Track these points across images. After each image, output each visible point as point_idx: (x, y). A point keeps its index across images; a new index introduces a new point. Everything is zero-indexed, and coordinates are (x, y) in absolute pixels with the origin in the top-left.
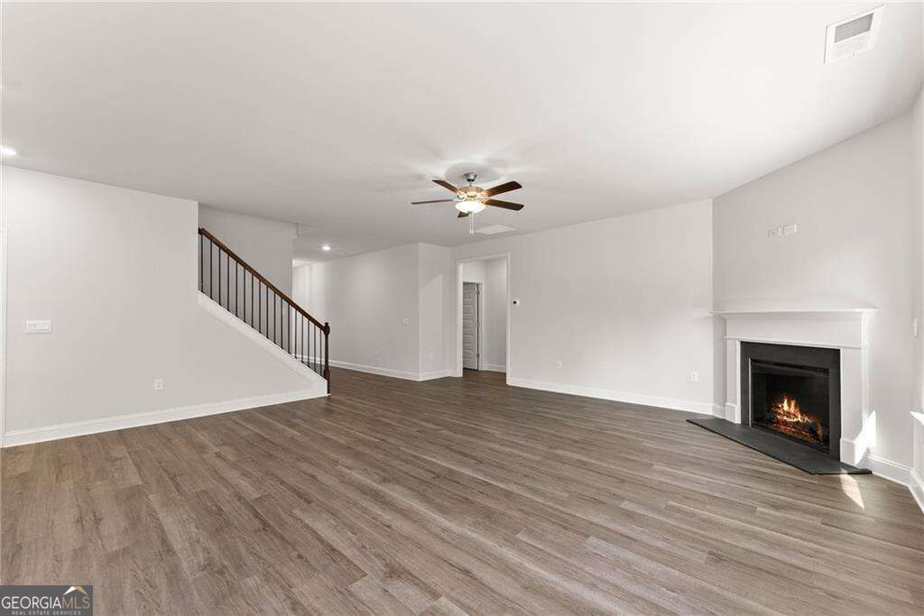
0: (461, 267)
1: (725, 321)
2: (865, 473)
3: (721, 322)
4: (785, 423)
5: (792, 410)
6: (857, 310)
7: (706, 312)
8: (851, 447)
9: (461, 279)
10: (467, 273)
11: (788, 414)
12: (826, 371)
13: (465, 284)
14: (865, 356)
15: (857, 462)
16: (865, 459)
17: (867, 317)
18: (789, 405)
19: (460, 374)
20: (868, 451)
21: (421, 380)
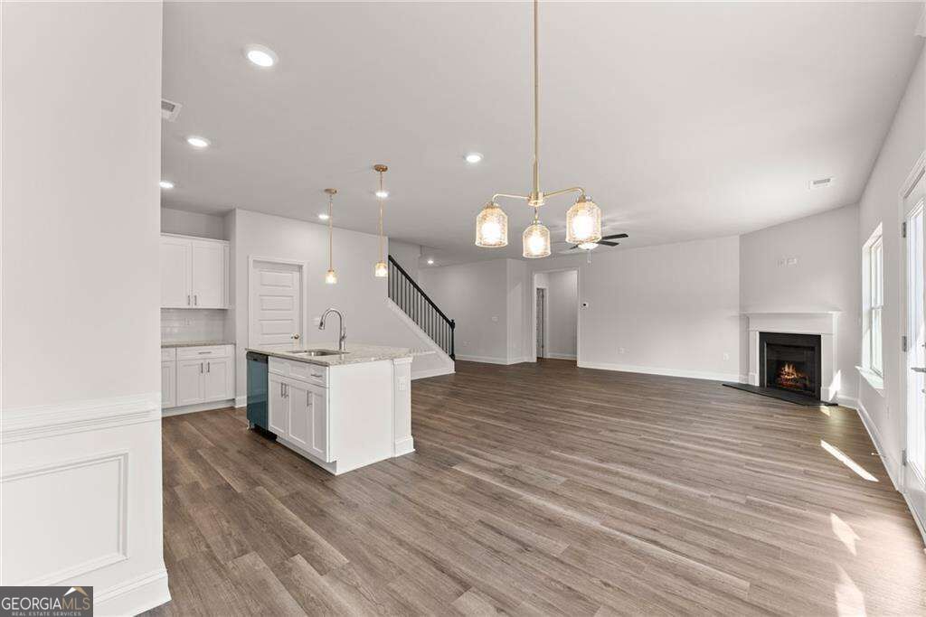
0: (536, 277)
1: (748, 318)
2: (835, 405)
3: (745, 319)
4: (787, 380)
5: (791, 371)
6: (830, 312)
7: (736, 313)
8: (827, 391)
9: (536, 286)
10: (539, 282)
11: (788, 374)
12: (812, 349)
13: (538, 289)
14: (835, 338)
15: (830, 399)
16: (834, 397)
17: (836, 317)
18: (789, 368)
19: (535, 360)
20: (836, 394)
21: (509, 363)
